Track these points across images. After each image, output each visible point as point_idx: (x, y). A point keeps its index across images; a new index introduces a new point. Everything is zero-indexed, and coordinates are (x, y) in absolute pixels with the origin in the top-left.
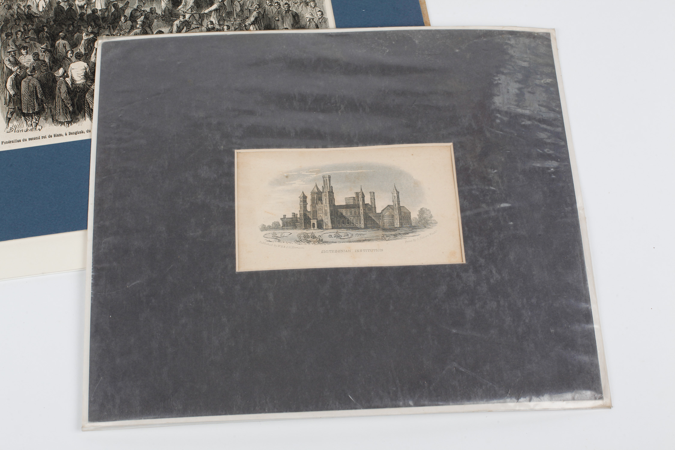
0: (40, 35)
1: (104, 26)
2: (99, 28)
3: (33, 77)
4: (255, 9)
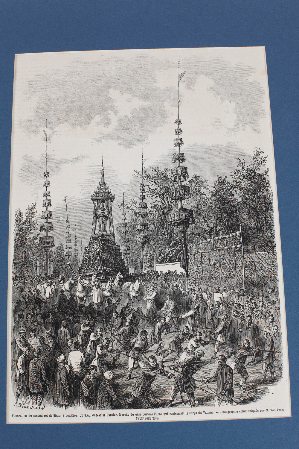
0: (46, 321)
1: (98, 320)
2: (95, 321)
3: (39, 359)
4: (224, 319)
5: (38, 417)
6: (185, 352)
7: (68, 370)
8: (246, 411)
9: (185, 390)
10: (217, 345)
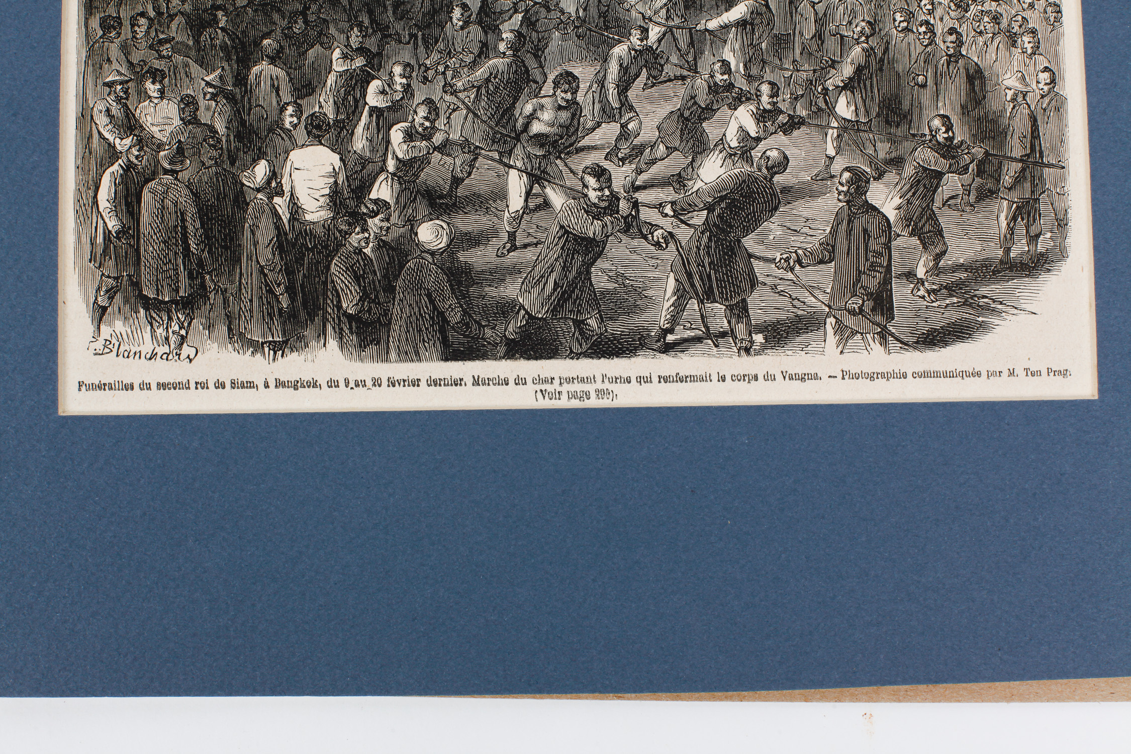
0: (203, 38)
1: (397, 34)
2: (385, 36)
3: (176, 179)
4: (859, 38)
5: (175, 389)
6: (717, 152)
7: (285, 217)
8: (936, 375)
9: (715, 290)
10: (835, 131)
